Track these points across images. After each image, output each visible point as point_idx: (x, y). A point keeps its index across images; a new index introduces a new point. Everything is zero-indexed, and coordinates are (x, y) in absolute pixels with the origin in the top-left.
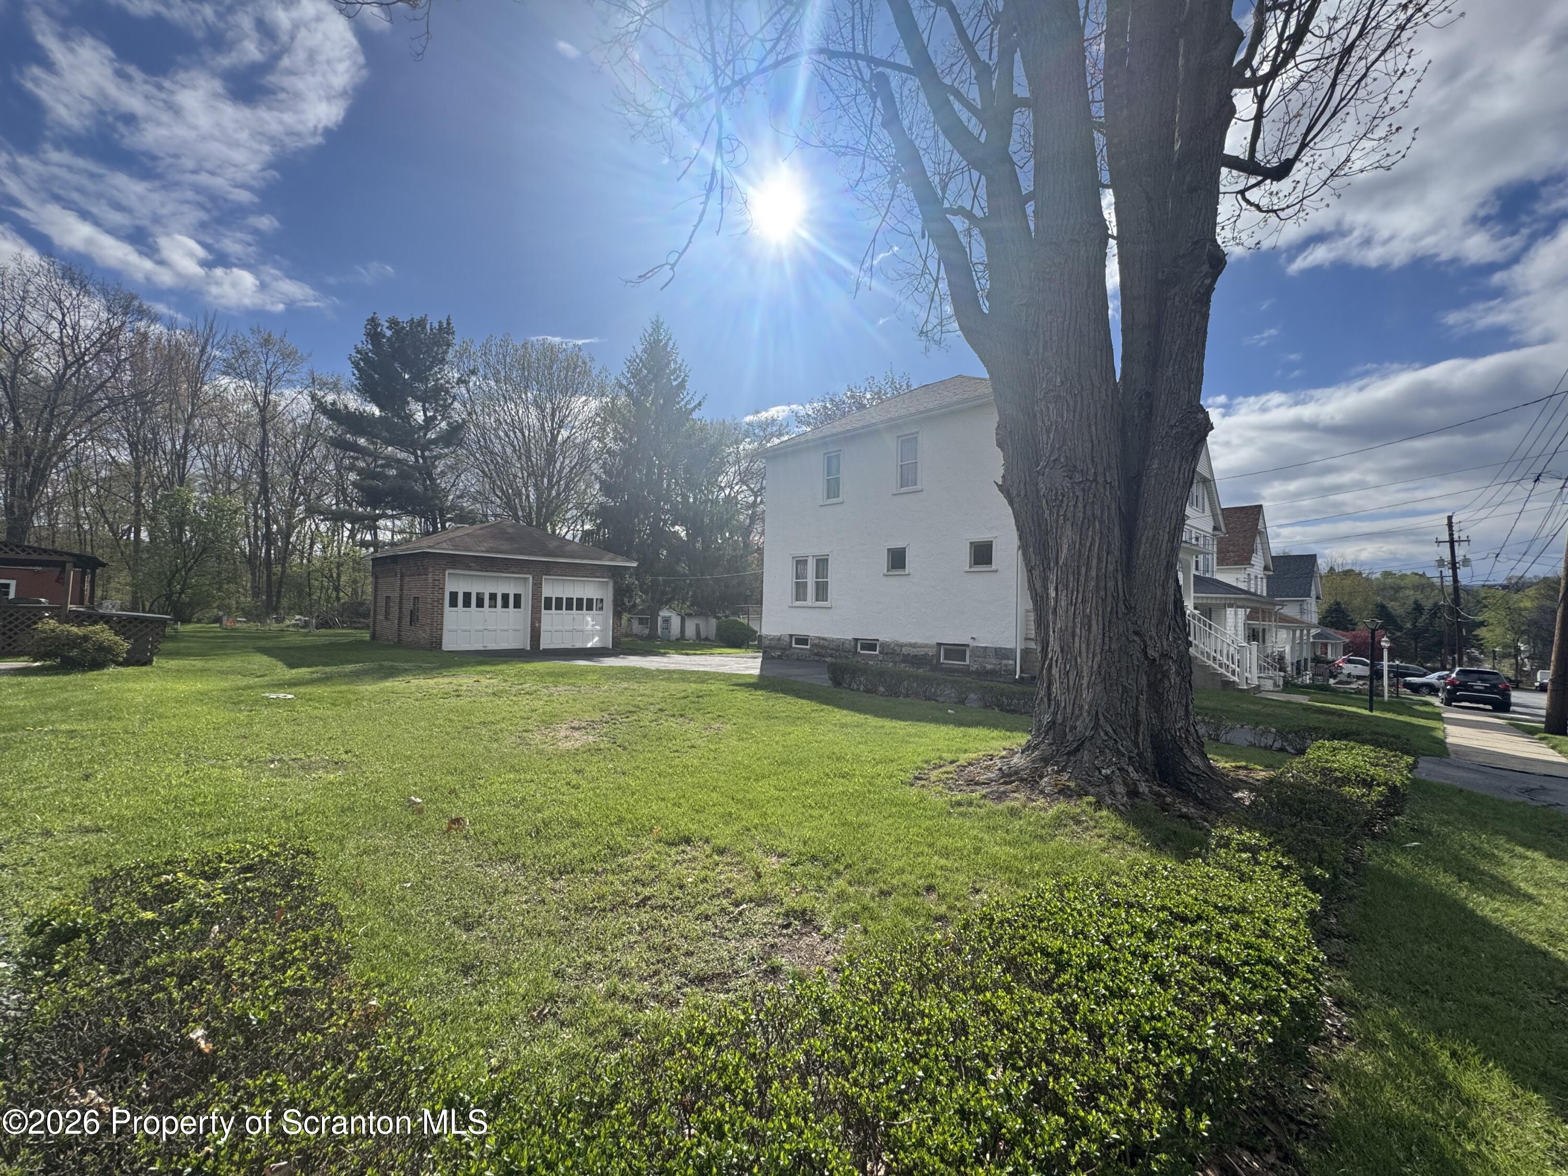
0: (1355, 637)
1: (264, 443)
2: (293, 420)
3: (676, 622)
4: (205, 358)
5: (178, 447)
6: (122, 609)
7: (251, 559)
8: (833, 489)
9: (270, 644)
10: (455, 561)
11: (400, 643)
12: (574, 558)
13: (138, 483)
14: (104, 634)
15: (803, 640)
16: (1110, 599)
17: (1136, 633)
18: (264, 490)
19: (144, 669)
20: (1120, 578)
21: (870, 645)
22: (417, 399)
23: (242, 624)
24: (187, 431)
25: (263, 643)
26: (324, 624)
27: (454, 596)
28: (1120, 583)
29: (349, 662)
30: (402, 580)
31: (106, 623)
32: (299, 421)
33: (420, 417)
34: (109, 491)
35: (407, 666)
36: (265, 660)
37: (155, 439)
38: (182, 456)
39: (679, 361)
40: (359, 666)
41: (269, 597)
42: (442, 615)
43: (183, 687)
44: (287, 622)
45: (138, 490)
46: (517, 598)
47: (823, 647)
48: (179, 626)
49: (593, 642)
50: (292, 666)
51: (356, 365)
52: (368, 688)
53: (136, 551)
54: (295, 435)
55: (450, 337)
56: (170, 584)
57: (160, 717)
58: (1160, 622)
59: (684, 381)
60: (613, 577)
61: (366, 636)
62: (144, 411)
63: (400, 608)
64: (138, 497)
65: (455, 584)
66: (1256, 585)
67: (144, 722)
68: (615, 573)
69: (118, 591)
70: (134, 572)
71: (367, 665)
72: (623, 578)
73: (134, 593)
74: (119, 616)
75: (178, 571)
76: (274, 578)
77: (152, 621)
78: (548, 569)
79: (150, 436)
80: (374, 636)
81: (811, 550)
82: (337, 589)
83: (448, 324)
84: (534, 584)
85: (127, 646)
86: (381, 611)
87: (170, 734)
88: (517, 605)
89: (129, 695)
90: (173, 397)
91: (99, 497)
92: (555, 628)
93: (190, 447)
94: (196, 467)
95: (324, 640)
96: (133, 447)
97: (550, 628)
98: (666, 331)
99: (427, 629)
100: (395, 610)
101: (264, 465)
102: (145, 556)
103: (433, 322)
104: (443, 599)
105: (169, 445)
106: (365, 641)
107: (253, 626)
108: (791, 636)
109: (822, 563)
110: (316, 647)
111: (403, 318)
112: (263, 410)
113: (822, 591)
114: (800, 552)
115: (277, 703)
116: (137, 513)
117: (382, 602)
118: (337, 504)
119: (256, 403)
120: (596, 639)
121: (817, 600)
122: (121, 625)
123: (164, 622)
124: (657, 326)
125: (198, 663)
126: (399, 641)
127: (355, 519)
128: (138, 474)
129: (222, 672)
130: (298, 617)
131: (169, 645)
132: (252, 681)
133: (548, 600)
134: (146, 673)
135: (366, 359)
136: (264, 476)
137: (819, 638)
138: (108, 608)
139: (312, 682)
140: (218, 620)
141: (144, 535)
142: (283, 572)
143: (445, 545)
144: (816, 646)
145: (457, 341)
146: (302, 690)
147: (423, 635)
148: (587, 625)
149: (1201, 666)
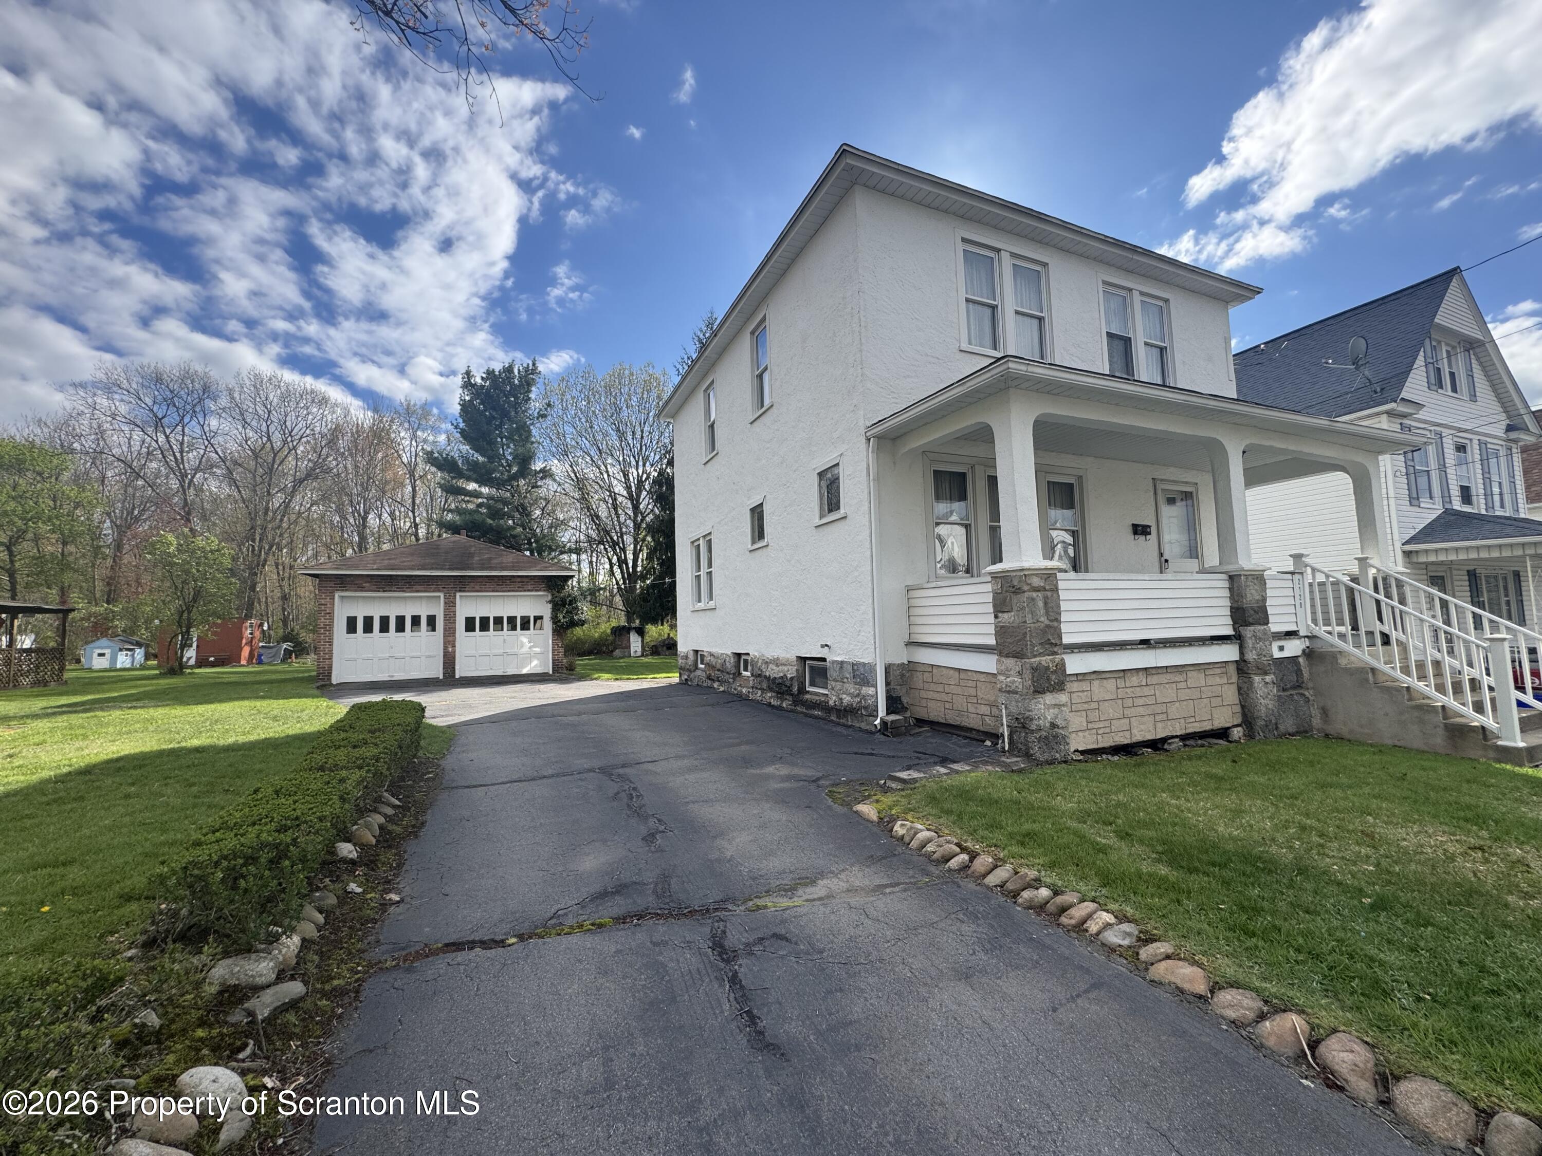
10: (343, 582)
15: (702, 659)
21: (747, 663)
27: (351, 621)
42: (336, 643)
46: (432, 621)
47: (713, 667)
49: (532, 667)
65: (352, 606)
78: (463, 584)
81: (701, 530)
84: (448, 603)
88: (430, 627)
92: (481, 652)
97: (465, 654)
104: (336, 625)
108: (695, 652)
109: (709, 546)
114: (695, 534)
120: (535, 662)
133: (470, 621)
137: (710, 654)
144: (709, 665)
148: (522, 647)
149: (1387, 690)
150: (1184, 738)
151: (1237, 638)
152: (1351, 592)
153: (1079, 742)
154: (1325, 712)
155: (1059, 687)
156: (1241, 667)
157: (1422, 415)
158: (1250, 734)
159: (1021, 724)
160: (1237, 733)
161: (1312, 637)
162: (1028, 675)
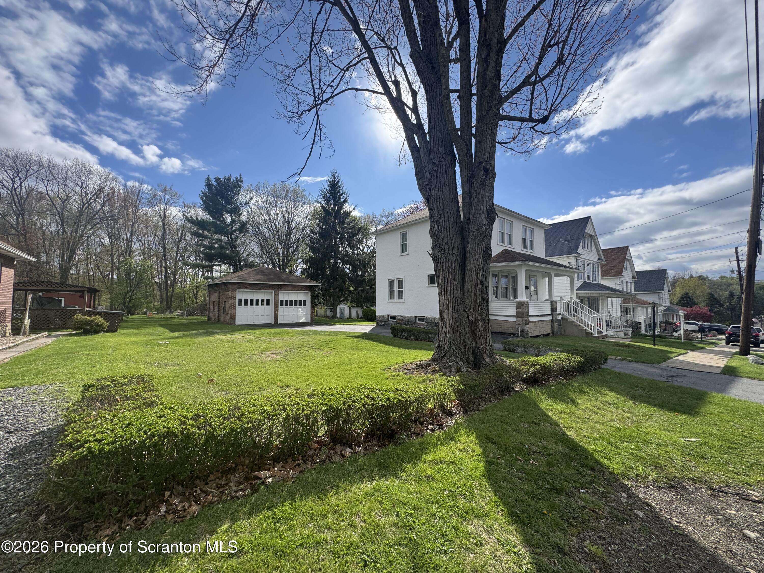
0: (692, 310)
1: (164, 234)
2: (176, 223)
3: (347, 310)
4: (139, 198)
5: (129, 237)
6: (106, 309)
7: (159, 285)
8: (404, 248)
9: (166, 323)
10: (240, 285)
11: (219, 322)
12: (292, 282)
13: (112, 254)
14: (99, 319)
15: (393, 317)
16: (454, 299)
17: (464, 311)
18: (165, 255)
19: (114, 333)
20: (459, 289)
21: (422, 319)
22: (228, 212)
23: (155, 315)
24: (132, 230)
25: (162, 323)
26: (190, 314)
27: (240, 300)
28: (459, 292)
29: (195, 330)
30: (219, 294)
31: (100, 315)
32: (179, 224)
33: (229, 220)
34: (100, 257)
35: (217, 331)
36: (162, 329)
37: (119, 234)
38: (130, 241)
39: (344, 190)
40: (198, 332)
41: (167, 303)
42: (235, 309)
43: (128, 340)
44: (175, 314)
45: (112, 256)
46: (268, 301)
47: (402, 320)
48: (129, 316)
49: (302, 320)
50: (172, 332)
51: (202, 199)
52: (199, 339)
53: (112, 284)
54: (178, 230)
55: (241, 184)
56: (125, 298)
57: (118, 349)
58: (475, 306)
59: (346, 198)
60: (310, 290)
61: (206, 319)
62: (114, 223)
63: (219, 306)
64: (112, 260)
65: (241, 295)
66: (627, 286)
67: (113, 351)
68: (312, 288)
69: (105, 301)
70: (111, 293)
71: (202, 331)
72: (315, 291)
73: (111, 302)
74: (105, 312)
75: (128, 293)
76: (169, 294)
77: (117, 314)
78: (281, 287)
79: (117, 233)
80: (209, 319)
81: (395, 276)
82: (196, 298)
83: (240, 178)
84: (275, 295)
85: (107, 324)
86: (212, 308)
87: (122, 355)
88: (268, 304)
89: (108, 343)
90: (126, 216)
91: (97, 260)
92: (285, 314)
93: (134, 237)
94: (136, 246)
95: (188, 321)
96: (110, 238)
97: (282, 314)
98: (338, 176)
99: (229, 315)
100: (217, 307)
101: (164, 244)
102: (115, 286)
103: (233, 178)
104: (235, 302)
105: (125, 236)
106: (204, 321)
107: (159, 316)
108: (388, 315)
109: (400, 282)
110: (183, 324)
111: (221, 177)
112: (163, 220)
113: (401, 294)
114: (391, 277)
115: (162, 345)
116: (112, 267)
117: (212, 304)
118: (196, 260)
119: (160, 217)
120: (304, 318)
121: (399, 299)
122: (106, 316)
123: (123, 315)
124: (334, 175)
125: (135, 331)
126: (219, 321)
127: (203, 267)
128: (112, 250)
129: (144, 335)
130: (179, 311)
131: (125, 324)
132: (154, 338)
133: (282, 301)
134: (115, 335)
135: (206, 196)
136: (164, 248)
137: (400, 316)
138: (101, 309)
139: (177, 338)
140: (145, 313)
141: (115, 277)
142: (173, 291)
143: (236, 279)
144: (399, 319)
145: (244, 185)
146: (172, 340)
147: (228, 318)
148: (299, 312)
149: (576, 326)
150: (543, 335)
151: (552, 315)
152: (568, 304)
153: (530, 335)
154: (565, 331)
155: (528, 324)
156: (552, 321)
157: (581, 256)
158: (553, 335)
159: (522, 331)
160: (551, 334)
161: (563, 315)
162: (524, 321)
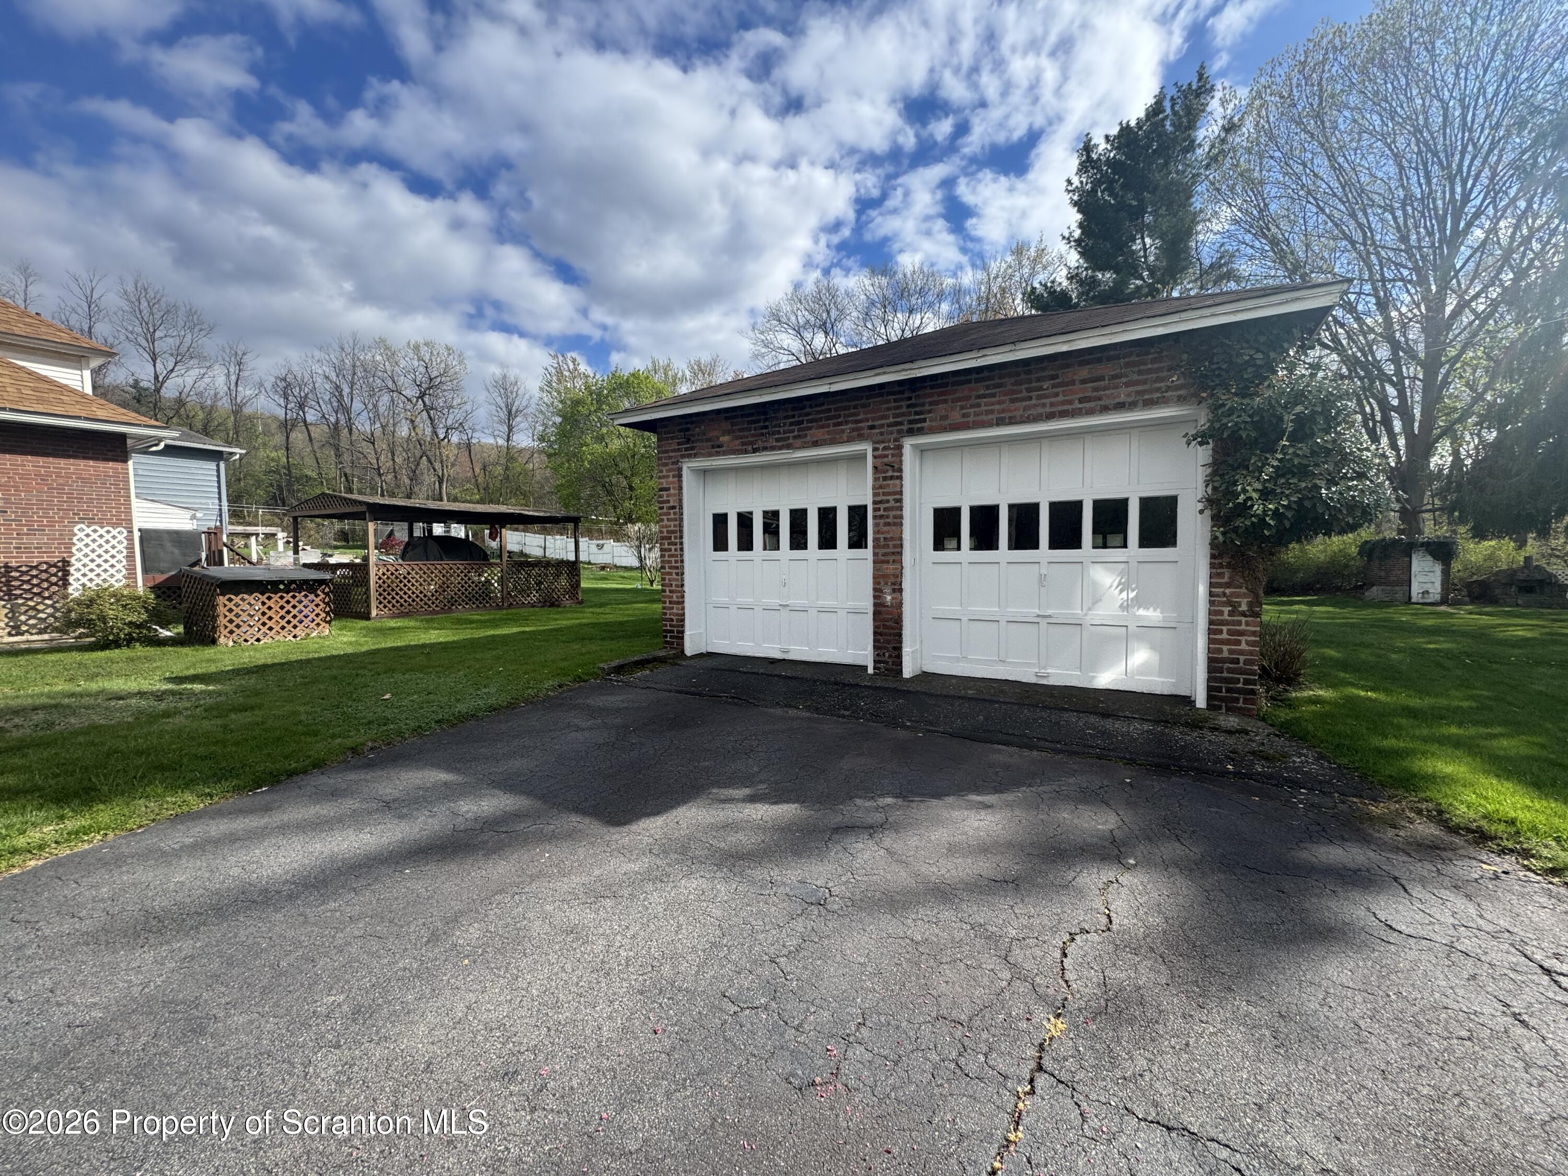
27: (720, 523)
46: (859, 517)
65: (721, 494)
78: (916, 413)
84: (876, 470)
88: (859, 538)
92: (979, 609)
97: (953, 609)
104: (679, 532)
133: (946, 519)
148: (1096, 601)
